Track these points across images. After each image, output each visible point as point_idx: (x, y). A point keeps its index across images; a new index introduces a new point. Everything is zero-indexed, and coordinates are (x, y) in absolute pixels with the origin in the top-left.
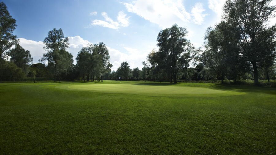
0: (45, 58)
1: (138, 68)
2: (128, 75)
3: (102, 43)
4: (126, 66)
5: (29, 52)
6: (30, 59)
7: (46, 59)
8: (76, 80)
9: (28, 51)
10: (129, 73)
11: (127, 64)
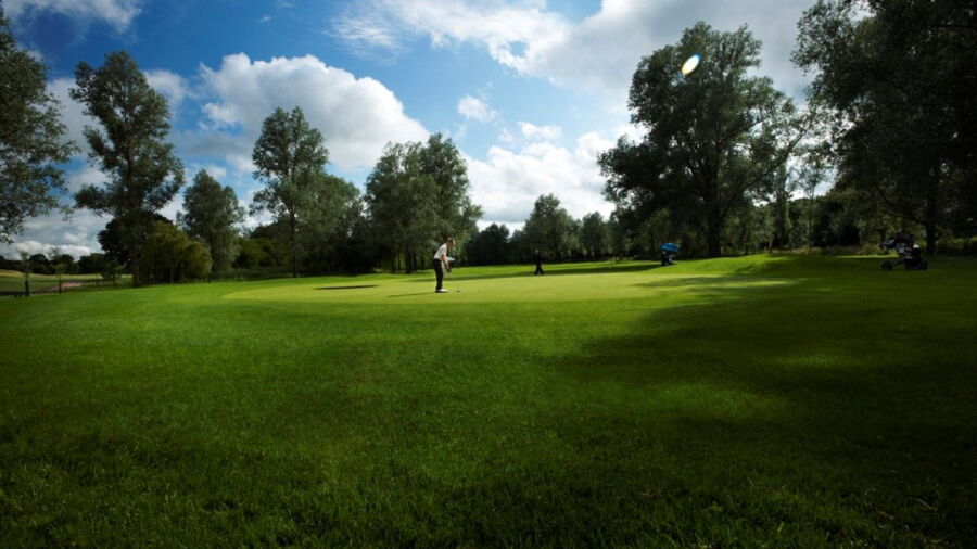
0: (258, 204)
1: (597, 214)
2: (560, 240)
3: (440, 136)
4: (552, 210)
5: (231, 190)
6: (235, 212)
7: (261, 208)
8: (378, 270)
9: (228, 189)
10: (566, 233)
11: (556, 203)
